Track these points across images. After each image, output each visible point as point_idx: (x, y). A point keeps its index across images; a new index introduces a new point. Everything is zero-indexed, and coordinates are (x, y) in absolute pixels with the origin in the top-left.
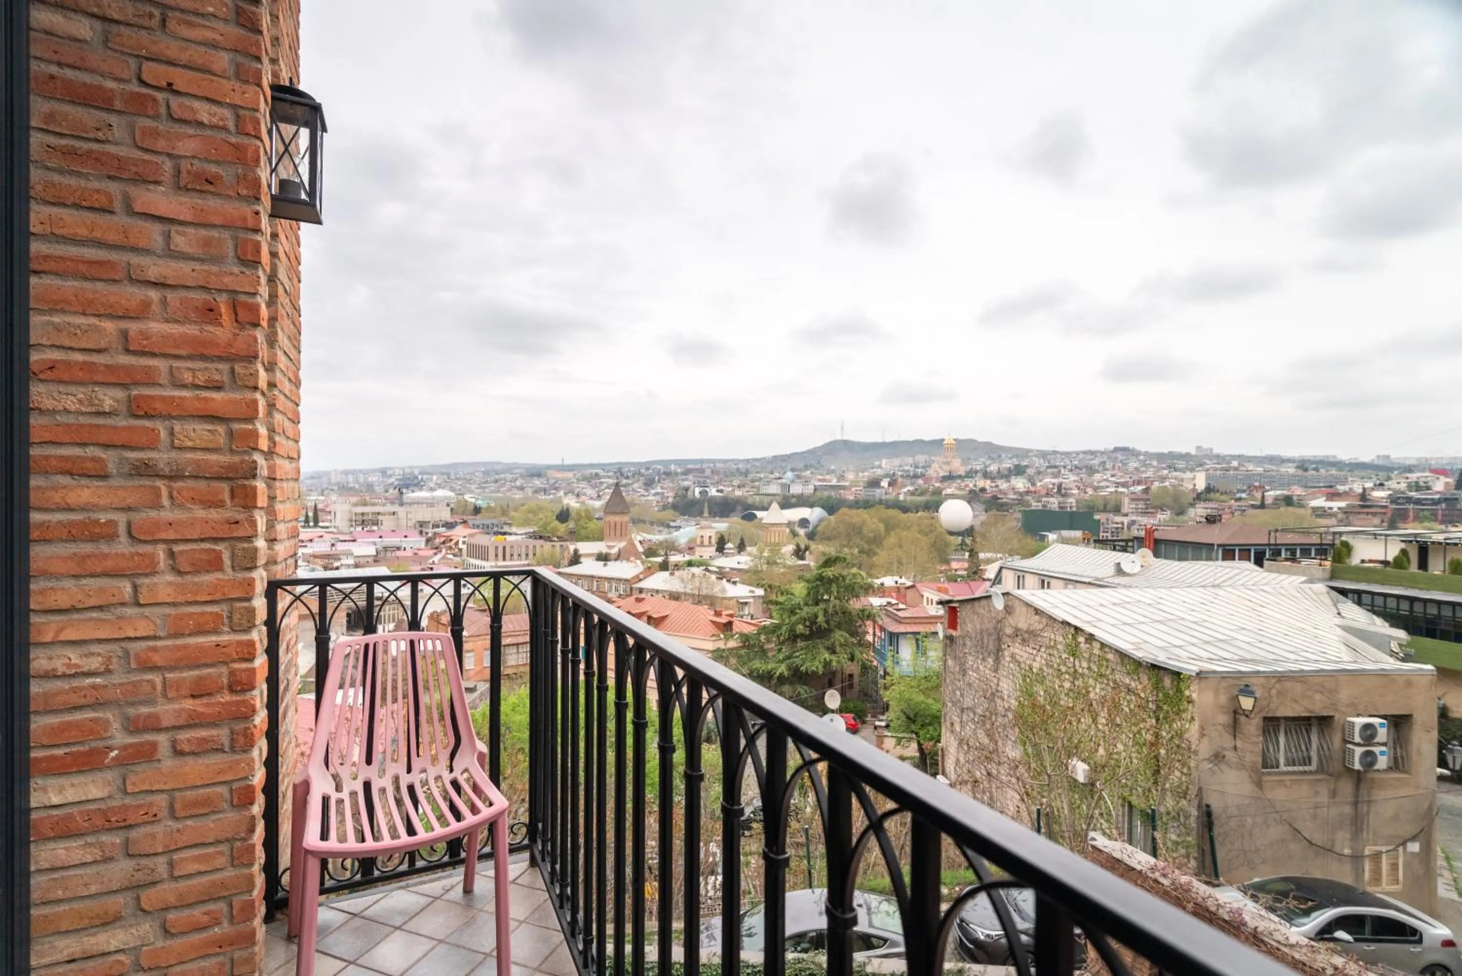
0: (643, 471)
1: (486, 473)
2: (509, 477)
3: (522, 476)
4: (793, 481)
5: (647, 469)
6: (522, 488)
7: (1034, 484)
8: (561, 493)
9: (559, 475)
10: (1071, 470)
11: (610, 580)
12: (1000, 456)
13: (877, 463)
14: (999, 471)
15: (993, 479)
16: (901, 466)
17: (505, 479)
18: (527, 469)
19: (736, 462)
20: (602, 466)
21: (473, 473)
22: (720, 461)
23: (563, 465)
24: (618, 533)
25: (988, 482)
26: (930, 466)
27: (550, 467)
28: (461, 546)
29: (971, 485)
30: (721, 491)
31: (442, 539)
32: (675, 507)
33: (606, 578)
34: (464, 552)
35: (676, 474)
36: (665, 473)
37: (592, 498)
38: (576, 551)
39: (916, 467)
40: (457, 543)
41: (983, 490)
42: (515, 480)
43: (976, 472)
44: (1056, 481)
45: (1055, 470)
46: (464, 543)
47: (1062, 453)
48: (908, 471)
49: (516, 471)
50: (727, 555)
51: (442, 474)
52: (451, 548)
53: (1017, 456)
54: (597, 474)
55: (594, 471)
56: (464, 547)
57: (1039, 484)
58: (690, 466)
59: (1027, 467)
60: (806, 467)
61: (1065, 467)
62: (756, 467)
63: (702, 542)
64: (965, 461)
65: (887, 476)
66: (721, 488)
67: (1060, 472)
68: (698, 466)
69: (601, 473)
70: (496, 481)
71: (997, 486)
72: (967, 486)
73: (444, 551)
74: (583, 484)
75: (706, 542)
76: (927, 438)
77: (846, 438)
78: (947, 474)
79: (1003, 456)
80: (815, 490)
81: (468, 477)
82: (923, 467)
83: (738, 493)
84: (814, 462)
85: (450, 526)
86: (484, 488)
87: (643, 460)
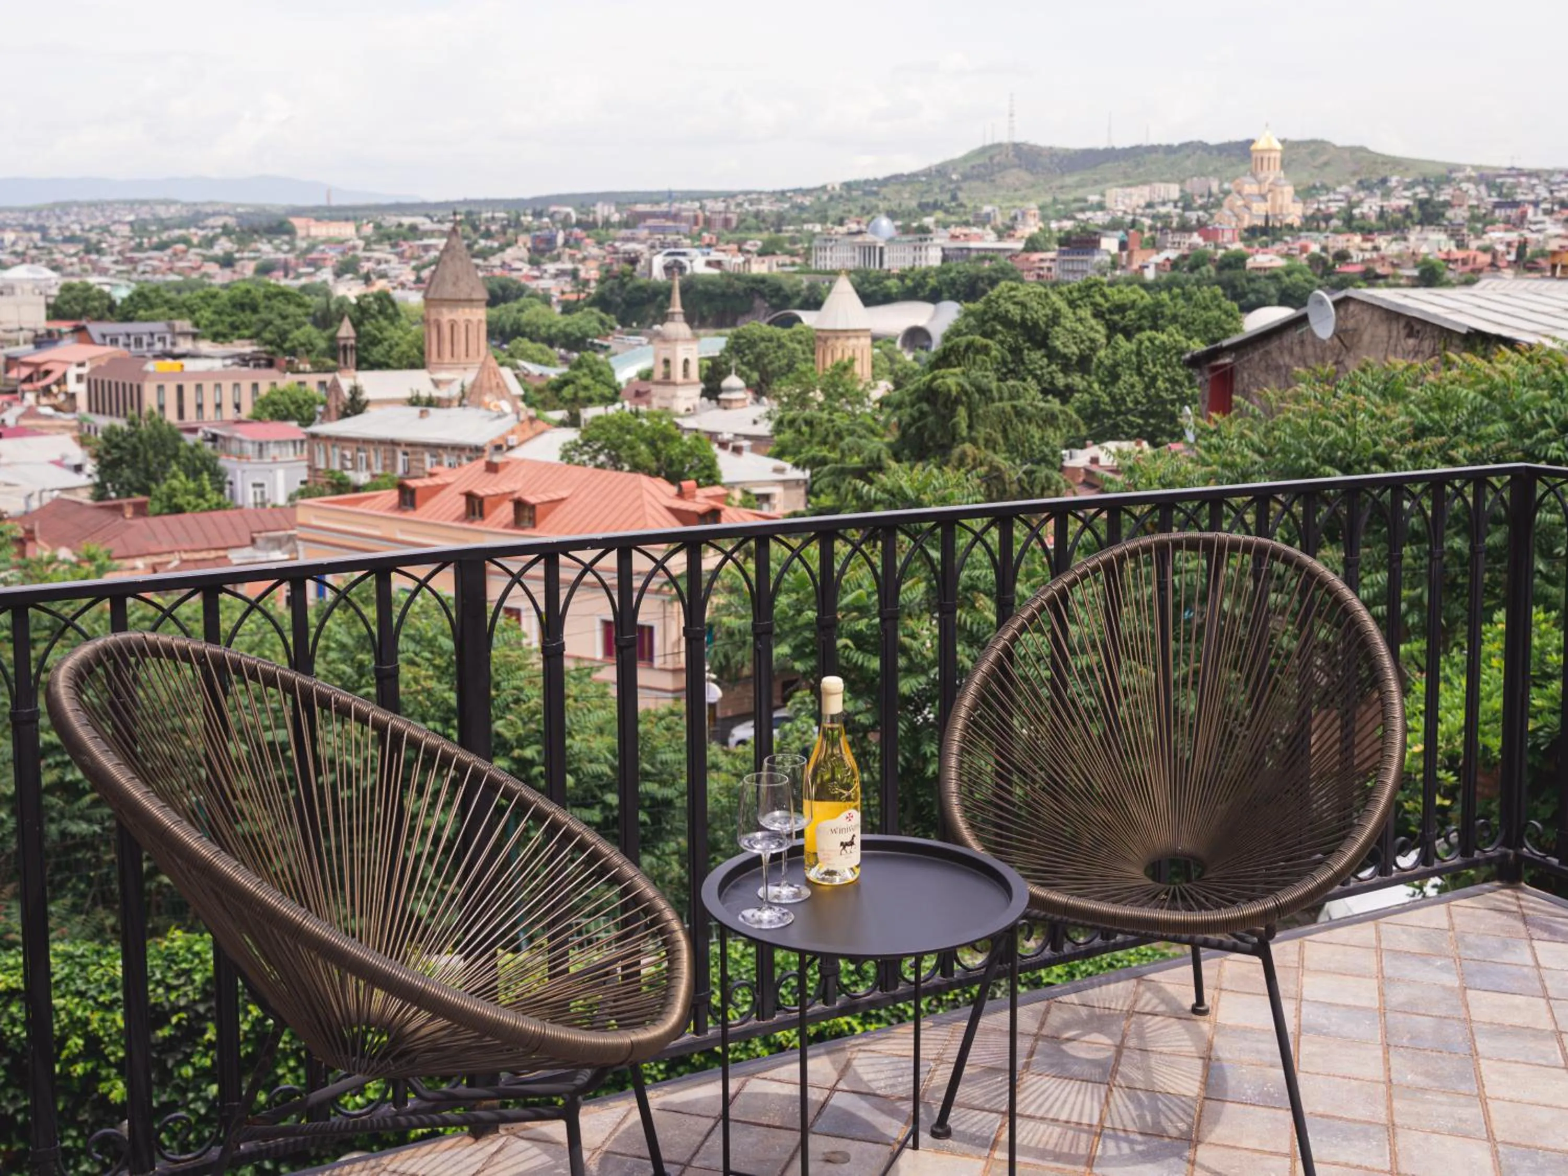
0: (527, 219)
1: (140, 228)
2: (195, 235)
3: (226, 231)
4: (891, 240)
5: (538, 215)
6: (227, 262)
7: (1461, 245)
8: (326, 275)
9: (321, 230)
10: (1549, 212)
11: (436, 448)
12: (1384, 181)
13: (1094, 198)
14: (1382, 215)
15: (1367, 232)
16: (1150, 205)
17: (186, 241)
18: (238, 216)
19: (755, 197)
20: (424, 208)
21: (105, 229)
22: (715, 196)
23: (329, 209)
24: (461, 348)
25: (1357, 239)
26: (1218, 204)
27: (300, 212)
28: (72, 386)
29: (1315, 248)
30: (718, 264)
31: (25, 372)
32: (602, 302)
33: (427, 446)
34: (82, 402)
35: (607, 224)
36: (579, 224)
37: (403, 285)
38: (355, 391)
39: (1187, 207)
40: (62, 381)
41: (1342, 256)
42: (210, 242)
43: (1328, 218)
44: (1513, 236)
45: (1513, 213)
46: (79, 378)
47: (1531, 174)
48: (1168, 216)
49: (211, 222)
50: (725, 405)
51: (29, 229)
52: (47, 391)
53: (1425, 182)
54: (413, 228)
55: (407, 221)
56: (81, 390)
57: (1474, 244)
58: (641, 208)
59: (1447, 204)
60: (925, 208)
61: (1536, 204)
62: (802, 208)
63: (667, 376)
64: (1305, 193)
65: (1115, 225)
66: (715, 256)
67: (1523, 216)
68: (664, 207)
69: (425, 224)
70: (162, 246)
71: (1376, 249)
72: (1304, 249)
73: (30, 398)
74: (383, 252)
75: (677, 374)
76: (1213, 140)
77: (1018, 139)
78: (1260, 222)
79: (1393, 181)
80: (945, 259)
81: (93, 237)
82: (1204, 207)
83: (759, 268)
84: (944, 198)
85: (43, 340)
86: (131, 261)
87: (527, 195)
